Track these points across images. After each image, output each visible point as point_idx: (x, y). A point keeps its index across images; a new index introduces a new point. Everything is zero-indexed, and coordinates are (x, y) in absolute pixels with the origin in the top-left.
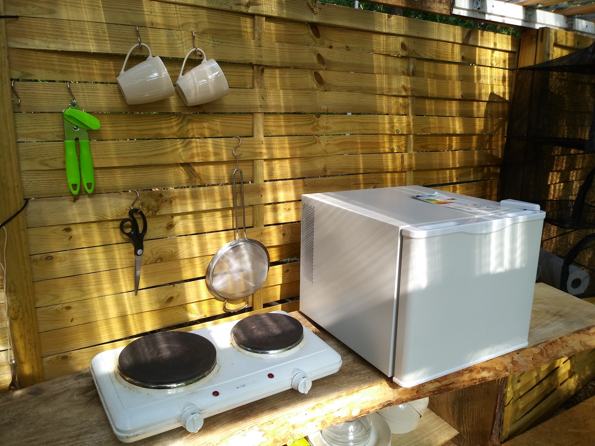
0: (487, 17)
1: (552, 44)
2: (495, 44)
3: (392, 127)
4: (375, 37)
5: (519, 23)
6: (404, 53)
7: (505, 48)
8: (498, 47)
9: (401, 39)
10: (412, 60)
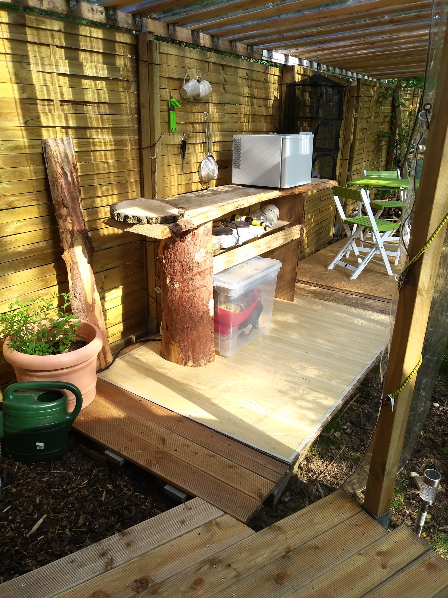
0: (273, 61)
1: (296, 73)
2: (274, 73)
3: (245, 111)
4: (239, 70)
5: (283, 63)
6: (247, 77)
7: (277, 75)
8: (275, 74)
9: (247, 71)
10: (250, 80)
